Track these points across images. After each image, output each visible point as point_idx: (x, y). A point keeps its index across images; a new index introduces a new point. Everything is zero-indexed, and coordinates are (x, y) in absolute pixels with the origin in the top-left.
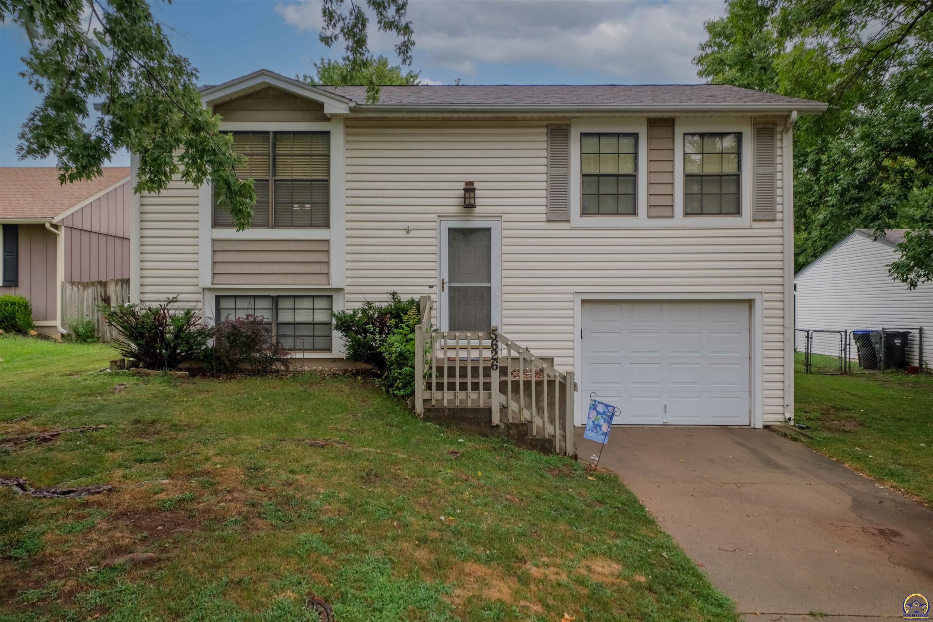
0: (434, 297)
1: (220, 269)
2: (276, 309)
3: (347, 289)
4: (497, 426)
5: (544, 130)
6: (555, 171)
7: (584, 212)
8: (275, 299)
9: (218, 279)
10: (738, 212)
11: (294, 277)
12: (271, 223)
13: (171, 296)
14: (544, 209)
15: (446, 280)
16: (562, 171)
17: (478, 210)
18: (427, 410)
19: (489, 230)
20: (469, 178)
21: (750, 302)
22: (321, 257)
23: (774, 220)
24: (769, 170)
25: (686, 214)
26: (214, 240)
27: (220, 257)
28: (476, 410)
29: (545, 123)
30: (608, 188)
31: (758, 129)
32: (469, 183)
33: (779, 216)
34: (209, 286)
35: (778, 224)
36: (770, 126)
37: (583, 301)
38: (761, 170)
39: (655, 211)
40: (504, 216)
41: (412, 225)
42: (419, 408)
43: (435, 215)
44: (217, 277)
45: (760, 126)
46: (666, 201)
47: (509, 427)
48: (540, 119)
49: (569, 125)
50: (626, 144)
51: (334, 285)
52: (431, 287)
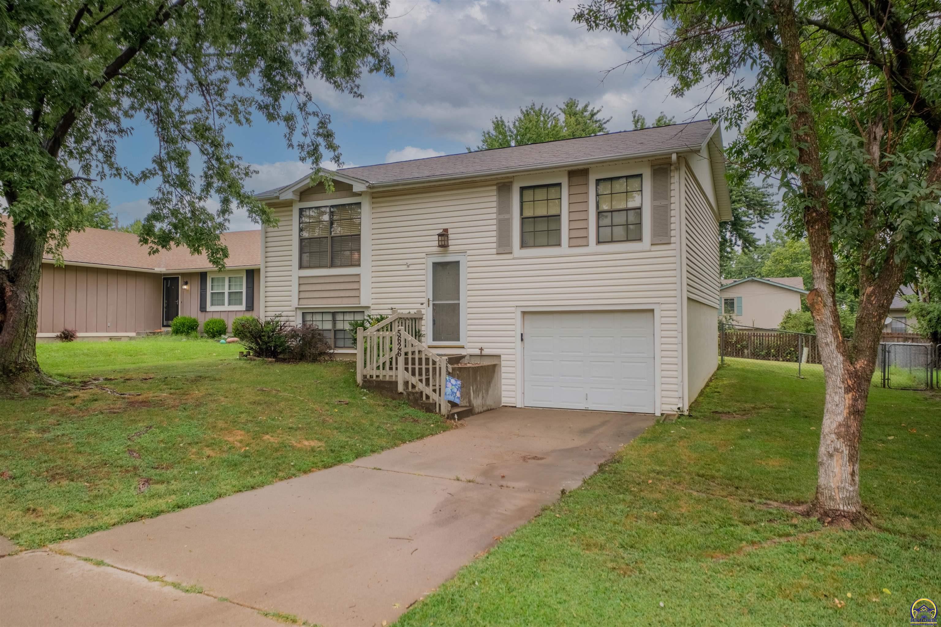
0: (423, 311)
1: (303, 295)
2: (334, 321)
3: (373, 307)
4: (401, 393)
5: (495, 188)
6: (502, 217)
7: (523, 245)
8: (334, 314)
9: (302, 301)
10: (640, 239)
11: (340, 299)
12: (329, 264)
13: (277, 313)
14: (494, 245)
15: (431, 299)
16: (507, 216)
17: (451, 248)
18: (364, 381)
19: (458, 262)
20: (445, 226)
21: (652, 311)
22: (355, 286)
23: (670, 243)
24: (664, 203)
25: (599, 242)
26: (299, 277)
27: (303, 288)
28: (390, 382)
29: (495, 182)
30: (542, 226)
31: (654, 170)
32: (446, 230)
33: (673, 240)
34: (297, 306)
35: (672, 246)
36: (665, 166)
37: (524, 313)
38: (657, 203)
39: (574, 242)
40: (469, 252)
41: (409, 262)
42: (359, 379)
43: (424, 254)
44: (301, 300)
45: (656, 167)
46: (582, 233)
47: (409, 394)
48: (492, 180)
49: (511, 182)
50: (553, 192)
51: (363, 304)
52: (422, 304)
